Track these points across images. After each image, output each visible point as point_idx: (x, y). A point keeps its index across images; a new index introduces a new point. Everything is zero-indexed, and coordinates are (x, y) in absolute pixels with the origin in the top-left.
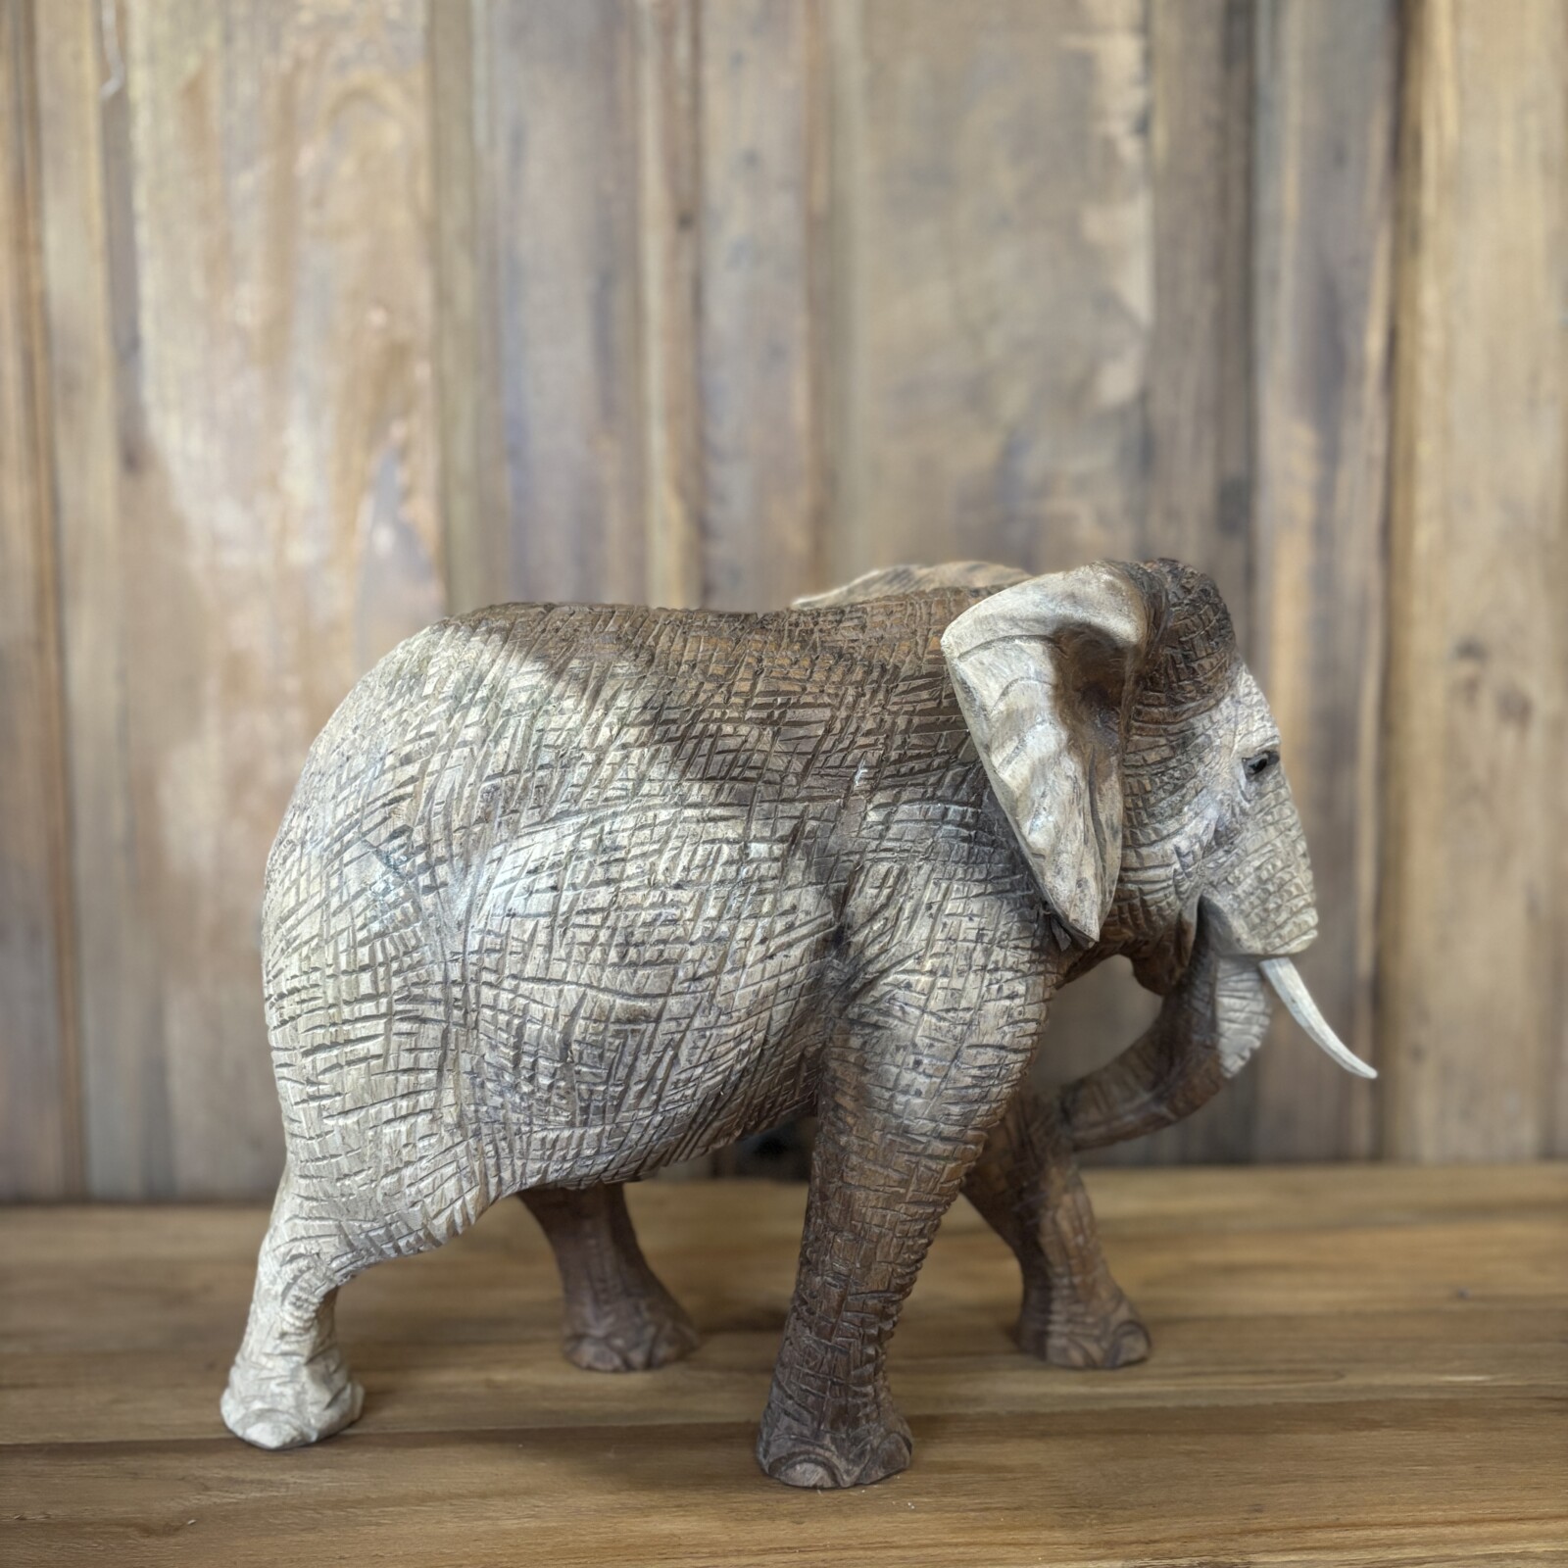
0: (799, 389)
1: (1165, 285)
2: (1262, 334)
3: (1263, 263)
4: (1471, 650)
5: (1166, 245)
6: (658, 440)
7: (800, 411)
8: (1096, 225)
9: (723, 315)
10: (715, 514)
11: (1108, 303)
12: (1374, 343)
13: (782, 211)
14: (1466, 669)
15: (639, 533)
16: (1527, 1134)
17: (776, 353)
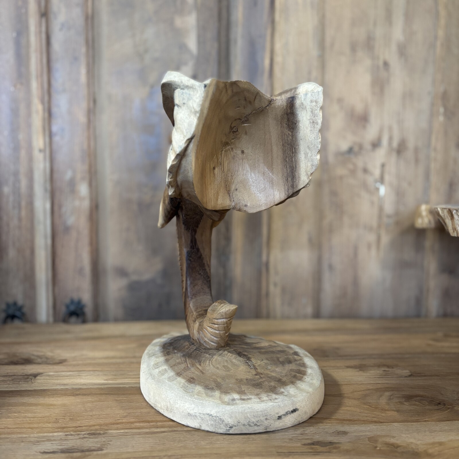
0: (83, 71)
1: (201, 42)
2: (232, 58)
3: (232, 36)
5: (202, 29)
6: (34, 85)
7: (83, 78)
8: (178, 22)
9: (57, 45)
10: (54, 110)
11: (183, 47)
12: (267, 62)
13: (77, 13)
15: (29, 115)
16: (309, 310)
17: (76, 59)
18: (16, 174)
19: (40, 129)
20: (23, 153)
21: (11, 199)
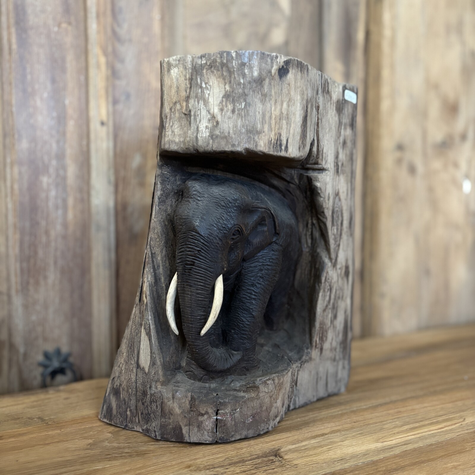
1: (294, 1)
2: (325, 27)
4: (400, 147)
7: (156, 27)
10: (118, 66)
11: (275, 5)
12: (361, 36)
14: (398, 154)
18: (61, 156)
19: (102, 92)
20: (71, 125)
21: (53, 193)
